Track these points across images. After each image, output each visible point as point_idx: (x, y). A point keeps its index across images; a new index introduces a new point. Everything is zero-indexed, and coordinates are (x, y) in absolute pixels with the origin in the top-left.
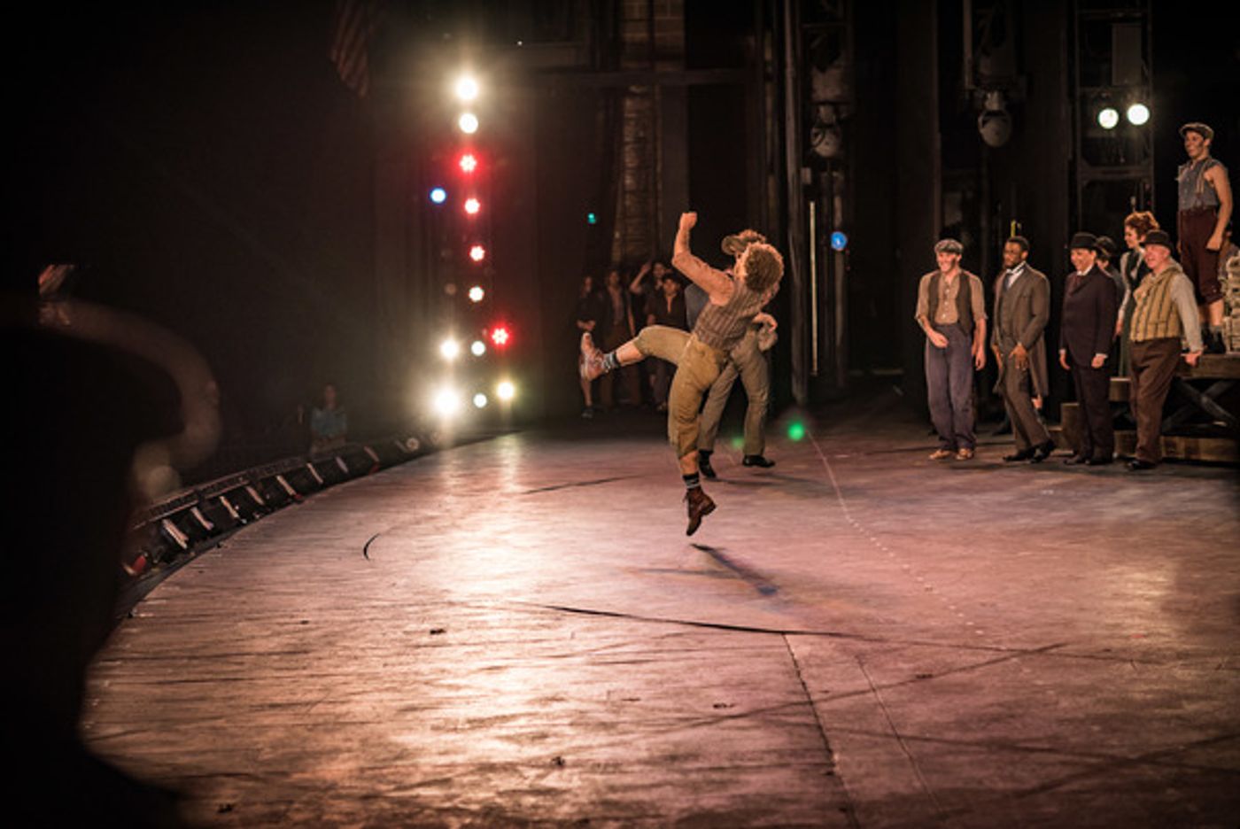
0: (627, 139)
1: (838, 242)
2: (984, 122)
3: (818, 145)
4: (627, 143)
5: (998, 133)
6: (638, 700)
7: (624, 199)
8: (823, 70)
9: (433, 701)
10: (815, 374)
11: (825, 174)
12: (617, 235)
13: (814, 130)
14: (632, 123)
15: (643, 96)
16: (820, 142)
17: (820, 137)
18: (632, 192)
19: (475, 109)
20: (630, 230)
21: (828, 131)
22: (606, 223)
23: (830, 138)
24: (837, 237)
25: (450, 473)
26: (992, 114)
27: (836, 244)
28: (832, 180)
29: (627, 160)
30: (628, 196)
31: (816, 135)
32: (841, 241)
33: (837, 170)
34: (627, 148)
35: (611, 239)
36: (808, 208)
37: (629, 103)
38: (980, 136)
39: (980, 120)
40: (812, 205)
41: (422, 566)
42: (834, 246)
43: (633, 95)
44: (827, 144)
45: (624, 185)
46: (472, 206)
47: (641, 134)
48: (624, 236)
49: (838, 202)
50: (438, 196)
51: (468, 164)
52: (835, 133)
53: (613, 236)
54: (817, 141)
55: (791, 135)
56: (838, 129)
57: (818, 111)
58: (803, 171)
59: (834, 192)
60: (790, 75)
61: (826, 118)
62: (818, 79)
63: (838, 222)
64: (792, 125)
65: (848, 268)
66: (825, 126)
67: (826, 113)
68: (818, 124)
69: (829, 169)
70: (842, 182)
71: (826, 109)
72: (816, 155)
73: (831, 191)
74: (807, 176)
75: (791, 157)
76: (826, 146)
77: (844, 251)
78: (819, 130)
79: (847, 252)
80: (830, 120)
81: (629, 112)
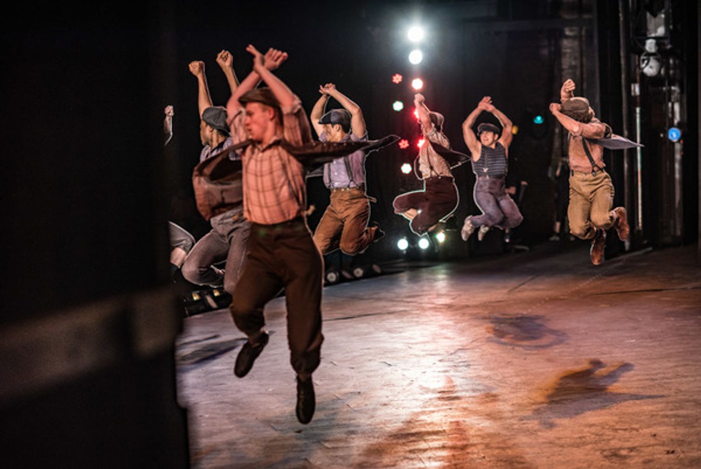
0: (565, 67)
1: (675, 135)
3: (644, 68)
8: (655, 15)
13: (642, 57)
14: (568, 56)
15: (573, 38)
16: (647, 64)
17: (646, 62)
19: (422, 47)
21: (652, 58)
22: (549, 123)
23: (653, 63)
24: (673, 131)
27: (672, 136)
28: (670, 92)
31: (643, 60)
32: (677, 134)
33: (674, 85)
34: (564, 73)
35: (552, 134)
36: (634, 111)
37: (565, 42)
40: (638, 110)
42: (670, 137)
43: (567, 37)
44: (651, 67)
49: (677, 107)
50: (398, 106)
51: (417, 84)
52: (658, 60)
53: (553, 131)
54: (644, 65)
55: (623, 62)
56: (659, 56)
57: (644, 44)
58: (632, 86)
59: (673, 100)
60: (621, 19)
61: (650, 48)
62: (651, 22)
63: (677, 119)
64: (622, 54)
65: (682, 154)
66: (649, 55)
67: (650, 45)
68: (644, 54)
69: (667, 83)
70: (679, 93)
71: (651, 43)
72: (643, 75)
73: (670, 100)
74: (636, 89)
75: (623, 76)
76: (650, 69)
77: (679, 141)
78: (645, 58)
79: (682, 142)
80: (653, 50)
81: (566, 48)
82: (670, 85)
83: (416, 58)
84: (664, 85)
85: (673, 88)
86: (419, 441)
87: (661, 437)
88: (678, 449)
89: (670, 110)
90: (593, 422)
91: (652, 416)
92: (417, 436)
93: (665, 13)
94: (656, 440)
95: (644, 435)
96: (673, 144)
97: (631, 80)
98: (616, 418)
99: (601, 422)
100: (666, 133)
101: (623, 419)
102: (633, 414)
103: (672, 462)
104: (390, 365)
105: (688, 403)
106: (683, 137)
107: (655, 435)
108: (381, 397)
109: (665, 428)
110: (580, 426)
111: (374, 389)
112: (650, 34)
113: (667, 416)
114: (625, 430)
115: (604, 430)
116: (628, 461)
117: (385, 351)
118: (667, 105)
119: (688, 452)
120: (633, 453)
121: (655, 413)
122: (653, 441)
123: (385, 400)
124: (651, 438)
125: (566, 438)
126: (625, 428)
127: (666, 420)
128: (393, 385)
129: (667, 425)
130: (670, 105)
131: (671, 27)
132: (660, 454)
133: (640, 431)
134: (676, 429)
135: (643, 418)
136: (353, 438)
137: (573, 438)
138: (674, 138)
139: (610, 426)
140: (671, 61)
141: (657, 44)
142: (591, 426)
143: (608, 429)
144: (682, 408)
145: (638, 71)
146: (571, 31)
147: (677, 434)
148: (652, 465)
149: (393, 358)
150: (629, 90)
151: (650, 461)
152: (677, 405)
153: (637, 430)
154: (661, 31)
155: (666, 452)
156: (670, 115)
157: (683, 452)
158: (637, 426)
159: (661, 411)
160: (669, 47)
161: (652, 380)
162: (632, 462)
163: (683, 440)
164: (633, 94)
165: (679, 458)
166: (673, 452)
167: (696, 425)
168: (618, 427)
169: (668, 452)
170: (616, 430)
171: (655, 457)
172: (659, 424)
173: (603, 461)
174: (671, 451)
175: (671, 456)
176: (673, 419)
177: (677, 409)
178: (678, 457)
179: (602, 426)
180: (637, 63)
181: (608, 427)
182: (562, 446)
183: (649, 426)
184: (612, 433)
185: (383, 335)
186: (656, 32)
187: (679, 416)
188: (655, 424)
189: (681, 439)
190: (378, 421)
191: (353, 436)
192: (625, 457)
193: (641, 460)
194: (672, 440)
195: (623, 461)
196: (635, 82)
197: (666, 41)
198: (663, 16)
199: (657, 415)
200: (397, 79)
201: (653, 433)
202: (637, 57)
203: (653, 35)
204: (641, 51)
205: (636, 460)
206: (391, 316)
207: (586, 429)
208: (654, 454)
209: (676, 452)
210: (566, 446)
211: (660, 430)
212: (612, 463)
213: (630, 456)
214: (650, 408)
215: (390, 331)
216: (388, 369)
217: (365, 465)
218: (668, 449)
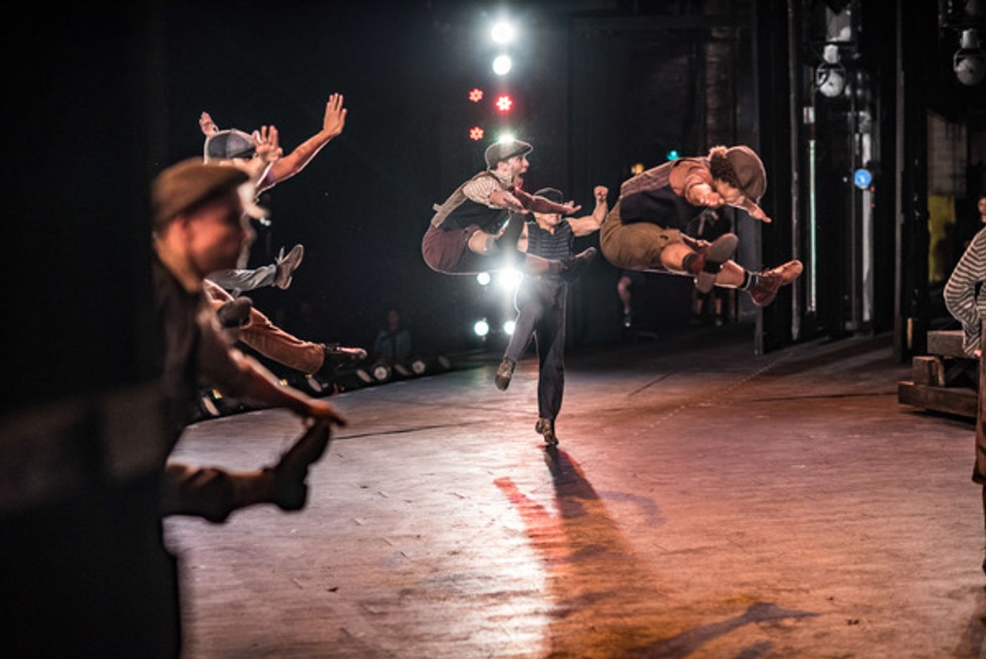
0: (710, 82)
1: (863, 180)
2: (959, 60)
3: (821, 85)
4: (709, 86)
5: (971, 71)
7: (706, 138)
8: (837, 11)
10: (814, 309)
13: (819, 70)
14: (714, 67)
15: (724, 41)
16: (826, 80)
17: (824, 76)
18: (713, 131)
19: (512, 51)
21: (832, 72)
23: (834, 78)
24: (861, 174)
26: (966, 52)
27: (859, 180)
29: (709, 101)
31: (821, 74)
32: (866, 179)
33: (863, 109)
34: (709, 91)
36: (808, 146)
37: (711, 48)
38: (955, 74)
39: (955, 57)
40: (812, 144)
42: (857, 183)
43: (714, 40)
44: (831, 84)
45: (706, 125)
47: (723, 77)
49: (866, 141)
50: (477, 134)
51: (504, 104)
52: (841, 74)
54: (821, 81)
55: (792, 75)
56: (843, 69)
57: (822, 52)
58: (805, 110)
59: (861, 131)
60: (791, 15)
61: (830, 58)
62: (832, 21)
63: (867, 157)
64: (791, 65)
65: (873, 205)
66: (829, 66)
67: (830, 53)
68: (822, 65)
69: (853, 107)
70: (869, 121)
71: (832, 49)
72: (820, 95)
73: (857, 130)
74: (810, 114)
75: (792, 96)
76: (830, 86)
77: (869, 188)
78: (823, 70)
79: (873, 189)
80: (834, 61)
81: (711, 56)
82: (857, 110)
83: (502, 67)
84: (848, 109)
85: (862, 114)
86: (501, 604)
87: (840, 601)
88: (864, 619)
89: (858, 145)
90: (747, 580)
91: (829, 571)
92: (499, 597)
93: (851, 9)
94: (834, 605)
95: (816, 599)
96: (859, 192)
97: (803, 102)
98: (778, 575)
99: (758, 579)
100: (851, 176)
101: (788, 576)
102: (802, 569)
103: (855, 635)
104: (462, 497)
105: (878, 555)
106: (875, 182)
107: (831, 599)
108: (449, 542)
109: (846, 588)
110: (727, 585)
111: (439, 531)
112: (831, 37)
113: (849, 572)
114: (791, 591)
115: (761, 591)
116: (794, 634)
117: (455, 478)
118: (853, 137)
119: (876, 622)
120: (800, 624)
121: (833, 568)
122: (829, 607)
123: (454, 547)
124: (828, 603)
125: (709, 601)
126: (789, 588)
127: (847, 577)
128: (466, 525)
129: (848, 585)
130: (857, 137)
131: (860, 28)
132: (839, 625)
133: (812, 592)
134: (860, 589)
135: (816, 574)
136: (409, 600)
137: (719, 602)
138: (862, 184)
139: (770, 586)
140: (859, 76)
141: (840, 52)
142: (743, 584)
143: (767, 589)
144: (869, 561)
145: (813, 90)
146: (720, 31)
147: (863, 598)
148: (826, 639)
149: (465, 488)
150: (800, 116)
151: (824, 634)
152: (863, 556)
153: (807, 591)
154: (845, 34)
155: (846, 623)
156: (857, 152)
157: (870, 622)
158: (807, 586)
159: (842, 564)
160: (856, 56)
161: (828, 521)
162: (800, 636)
163: (870, 606)
164: (805, 121)
165: (865, 631)
166: (856, 622)
167: (888, 584)
168: (780, 586)
169: (850, 623)
170: (778, 591)
171: (832, 628)
172: (838, 583)
173: (758, 634)
174: (853, 622)
175: (854, 627)
176: (857, 577)
177: (862, 562)
178: (864, 628)
179: (758, 584)
180: (812, 78)
181: (766, 587)
182: (702, 613)
183: (823, 586)
184: (771, 595)
185: (453, 456)
186: (838, 34)
187: (866, 573)
188: (832, 583)
189: (868, 604)
190: (444, 575)
191: (409, 597)
192: (789, 629)
193: (813, 633)
194: (856, 606)
195: (788, 635)
196: (809, 105)
197: (853, 49)
198: (849, 13)
199: (835, 571)
200: (476, 95)
201: (829, 597)
202: (811, 70)
203: (834, 39)
204: (817, 61)
205: (806, 632)
206: (464, 429)
207: (736, 590)
208: (830, 625)
209: (860, 623)
210: (707, 612)
211: (838, 591)
212: (772, 636)
213: (796, 628)
214: (826, 560)
215: (462, 450)
216: (460, 503)
217: (426, 637)
218: (849, 618)
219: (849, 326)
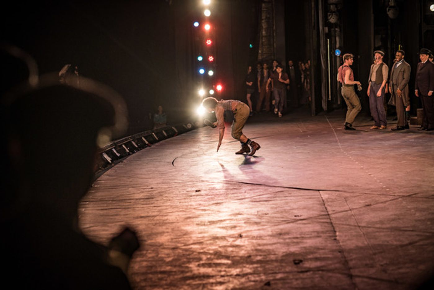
1: (338, 53)
2: (389, 10)
3: (330, 19)
4: (263, 19)
5: (393, 14)
6: (268, 214)
7: (262, 38)
9: (197, 215)
10: (330, 99)
11: (333, 29)
12: (260, 52)
13: (329, 14)
14: (265, 12)
15: (269, 2)
17: (331, 16)
18: (265, 37)
19: (210, 8)
20: (264, 50)
21: (333, 14)
22: (256, 48)
23: (334, 16)
24: (337, 51)
25: (202, 136)
26: (391, 7)
28: (335, 31)
29: (263, 25)
30: (263, 38)
31: (330, 15)
32: (339, 53)
33: (337, 28)
34: (263, 21)
35: (258, 53)
36: (327, 41)
37: (263, 5)
38: (388, 15)
39: (387, 9)
41: (193, 168)
42: (336, 54)
43: (265, 2)
44: (333, 19)
45: (262, 34)
46: (209, 42)
47: (268, 16)
48: (262, 52)
49: (337, 39)
51: (207, 27)
52: (337, 15)
53: (259, 52)
56: (338, 13)
57: (330, 7)
58: (325, 28)
59: (336, 35)
61: (333, 9)
63: (338, 46)
66: (333, 12)
68: (330, 11)
69: (334, 27)
70: (339, 32)
71: (333, 7)
72: (330, 22)
74: (327, 30)
77: (340, 56)
80: (335, 10)
81: (264, 8)
83: (207, 13)
84: (333, 28)
85: (336, 29)
141: (336, 7)
145: (327, 21)
150: (324, 30)
200: (196, 24)
203: (332, 2)
219: (335, 106)
